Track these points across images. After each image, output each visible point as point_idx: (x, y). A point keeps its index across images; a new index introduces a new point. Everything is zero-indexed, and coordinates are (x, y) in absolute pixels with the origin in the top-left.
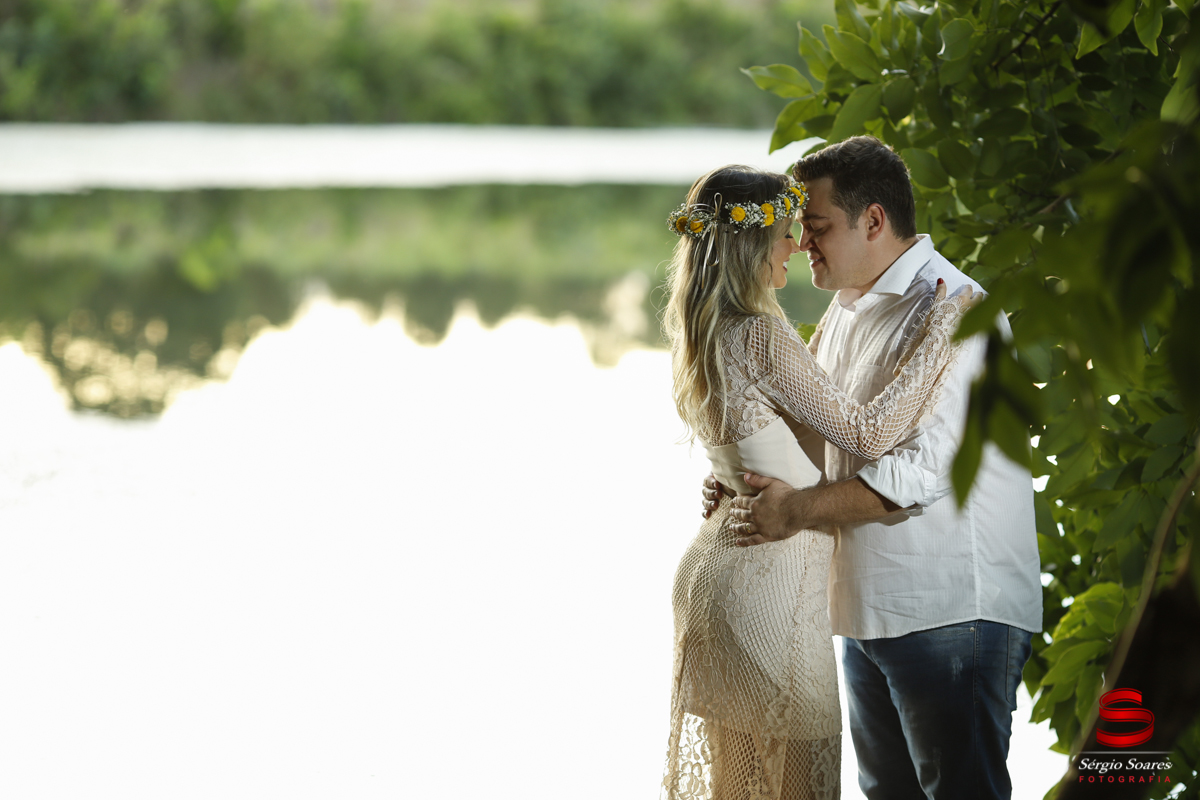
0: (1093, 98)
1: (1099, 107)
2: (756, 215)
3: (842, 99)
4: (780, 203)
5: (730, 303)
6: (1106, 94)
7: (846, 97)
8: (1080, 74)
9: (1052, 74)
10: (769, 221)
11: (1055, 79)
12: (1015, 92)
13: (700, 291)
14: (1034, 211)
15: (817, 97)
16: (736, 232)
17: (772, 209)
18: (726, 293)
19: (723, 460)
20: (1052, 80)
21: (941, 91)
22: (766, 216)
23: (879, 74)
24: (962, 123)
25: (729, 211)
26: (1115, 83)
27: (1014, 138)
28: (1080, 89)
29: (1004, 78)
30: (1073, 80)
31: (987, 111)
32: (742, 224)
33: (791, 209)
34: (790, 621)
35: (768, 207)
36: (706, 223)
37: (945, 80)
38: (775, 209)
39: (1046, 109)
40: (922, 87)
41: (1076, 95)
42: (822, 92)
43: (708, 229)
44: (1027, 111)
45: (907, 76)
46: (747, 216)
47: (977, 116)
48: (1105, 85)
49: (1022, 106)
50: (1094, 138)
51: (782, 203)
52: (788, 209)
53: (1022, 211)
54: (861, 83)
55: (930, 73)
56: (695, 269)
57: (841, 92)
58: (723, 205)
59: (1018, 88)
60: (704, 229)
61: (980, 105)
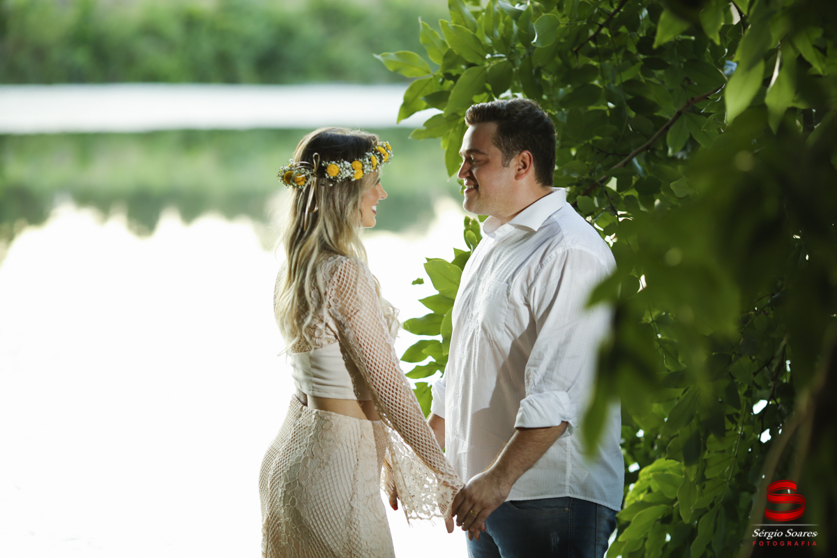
0: (652, 75)
1: (658, 82)
2: (347, 171)
3: (455, 78)
4: (367, 159)
5: (325, 243)
6: (661, 72)
7: (458, 76)
8: (641, 56)
9: (620, 56)
10: (358, 175)
11: (623, 61)
12: (592, 71)
13: (302, 232)
14: (610, 166)
15: (435, 76)
16: (331, 185)
17: (361, 165)
18: (322, 235)
19: (299, 365)
20: (620, 62)
21: (534, 71)
22: (355, 172)
23: (484, 59)
24: (549, 96)
25: (325, 167)
26: (669, 63)
27: (591, 108)
28: (642, 69)
29: (582, 61)
30: (637, 61)
31: (569, 86)
32: (336, 178)
33: (377, 164)
34: (347, 506)
35: (357, 164)
36: (307, 178)
37: (537, 63)
38: (363, 165)
39: (616, 84)
40: (518, 68)
41: (639, 73)
42: (439, 73)
43: (309, 182)
44: (601, 87)
45: (505, 59)
46: (340, 172)
47: (561, 90)
48: (662, 65)
49: (596, 82)
50: (654, 107)
51: (370, 160)
52: (375, 165)
53: (599, 166)
54: (470, 65)
55: (524, 56)
56: (299, 213)
57: (454, 72)
58: (321, 163)
59: (594, 67)
60: (306, 182)
61: (564, 82)
